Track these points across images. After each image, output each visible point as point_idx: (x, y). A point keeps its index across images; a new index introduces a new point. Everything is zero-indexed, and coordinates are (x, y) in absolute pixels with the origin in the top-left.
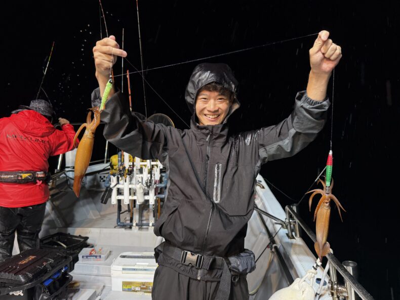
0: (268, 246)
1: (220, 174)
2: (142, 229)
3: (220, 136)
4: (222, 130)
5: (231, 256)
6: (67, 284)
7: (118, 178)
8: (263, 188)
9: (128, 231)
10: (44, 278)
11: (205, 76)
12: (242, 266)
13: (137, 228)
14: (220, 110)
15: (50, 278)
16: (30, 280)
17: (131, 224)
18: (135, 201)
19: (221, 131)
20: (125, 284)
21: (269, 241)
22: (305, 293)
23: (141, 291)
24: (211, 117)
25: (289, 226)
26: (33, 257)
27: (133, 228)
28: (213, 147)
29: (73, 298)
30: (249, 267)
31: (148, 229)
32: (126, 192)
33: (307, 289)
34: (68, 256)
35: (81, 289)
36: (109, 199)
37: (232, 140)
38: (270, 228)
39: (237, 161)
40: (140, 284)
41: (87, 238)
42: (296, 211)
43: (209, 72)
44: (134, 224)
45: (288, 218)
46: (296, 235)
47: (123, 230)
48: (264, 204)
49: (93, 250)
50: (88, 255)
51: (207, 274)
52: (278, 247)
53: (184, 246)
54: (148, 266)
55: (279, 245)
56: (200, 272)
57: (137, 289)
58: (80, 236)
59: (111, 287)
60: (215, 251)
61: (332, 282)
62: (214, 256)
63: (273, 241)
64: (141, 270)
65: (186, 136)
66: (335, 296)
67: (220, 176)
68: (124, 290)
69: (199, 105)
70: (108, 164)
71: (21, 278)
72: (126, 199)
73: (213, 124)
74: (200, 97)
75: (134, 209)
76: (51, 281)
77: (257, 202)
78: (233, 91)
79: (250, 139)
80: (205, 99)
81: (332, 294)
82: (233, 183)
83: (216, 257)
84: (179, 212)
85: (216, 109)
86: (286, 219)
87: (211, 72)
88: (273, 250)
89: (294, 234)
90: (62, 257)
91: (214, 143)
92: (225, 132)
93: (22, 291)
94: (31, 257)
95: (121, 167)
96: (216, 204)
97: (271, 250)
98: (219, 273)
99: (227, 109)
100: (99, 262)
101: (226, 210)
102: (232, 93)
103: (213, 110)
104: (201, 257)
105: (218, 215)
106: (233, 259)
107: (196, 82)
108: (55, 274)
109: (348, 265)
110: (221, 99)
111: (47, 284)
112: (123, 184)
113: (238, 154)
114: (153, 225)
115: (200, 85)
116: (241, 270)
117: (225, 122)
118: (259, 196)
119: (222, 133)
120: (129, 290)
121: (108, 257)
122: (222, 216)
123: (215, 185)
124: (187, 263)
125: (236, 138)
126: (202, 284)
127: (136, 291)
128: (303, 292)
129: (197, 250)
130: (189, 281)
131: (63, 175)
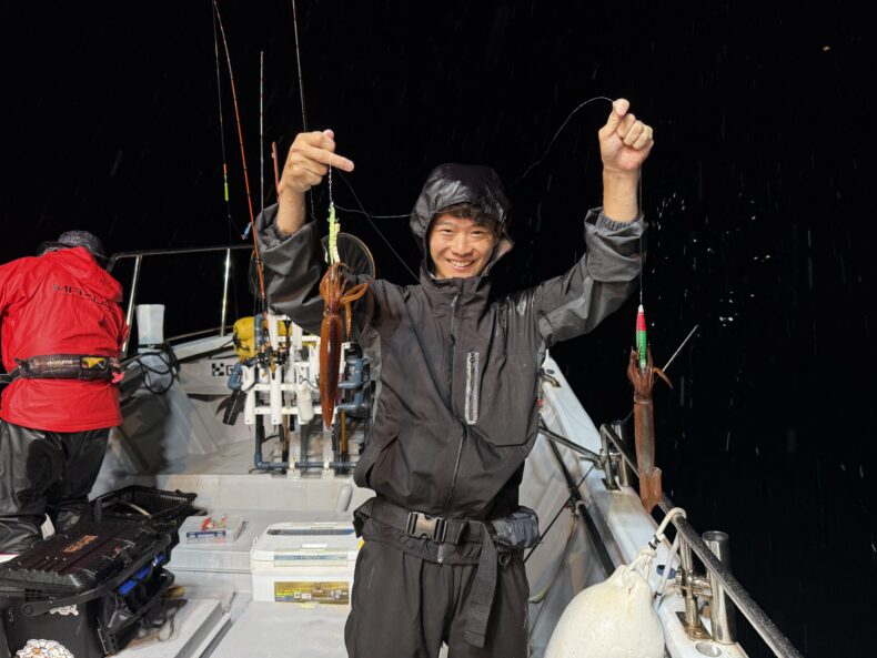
0: (566, 505)
1: (476, 370)
2: (308, 473)
3: (477, 299)
4: (480, 288)
5: (496, 518)
6: (163, 591)
7: (257, 370)
8: (558, 385)
9: (279, 480)
10: (120, 580)
11: (449, 190)
12: (516, 534)
13: (298, 472)
14: (475, 254)
15: (130, 578)
16: (90, 585)
17: (284, 464)
18: (293, 418)
19: (478, 290)
20: (280, 586)
21: (568, 495)
22: (634, 591)
23: (312, 600)
24: (458, 264)
25: (607, 465)
26: (92, 538)
27: (289, 472)
28: (463, 319)
29: (175, 619)
30: (529, 538)
31: (320, 473)
32: (275, 399)
33: (637, 586)
34: (161, 533)
35: (190, 600)
36: (240, 414)
37: (496, 306)
38: (571, 466)
39: (505, 346)
40: (311, 586)
41: (192, 496)
42: (621, 437)
43: (459, 182)
44: (292, 465)
45: (605, 448)
46: (621, 482)
47: (268, 477)
48: (558, 419)
49: (208, 521)
50: (199, 530)
51: (453, 553)
52: (587, 506)
53: (411, 503)
54: (327, 549)
55: (588, 502)
56: (441, 548)
57: (304, 596)
58: (178, 491)
59: (252, 595)
60: (468, 510)
61: (684, 571)
62: (465, 520)
63: (576, 494)
64: (313, 558)
65: (412, 298)
66: (690, 597)
67: (476, 375)
68: (278, 599)
69: (438, 242)
70: (230, 337)
71: (74, 580)
72: (275, 414)
73: (465, 275)
74: (440, 227)
75: (292, 433)
76: (132, 584)
77: (545, 413)
78: (500, 219)
79: (525, 303)
80: (448, 231)
81: (684, 593)
82: (499, 387)
83: (471, 521)
84: (400, 444)
85: (468, 250)
86: (602, 450)
87: (463, 184)
88: (577, 512)
89: (617, 479)
90: (152, 537)
91: (464, 312)
92: (485, 292)
93: (75, 606)
94: (89, 539)
95: (263, 348)
96: (470, 426)
97: (573, 511)
98: (476, 549)
99: (487, 252)
100: (221, 544)
101: (487, 436)
102: (498, 223)
103: (462, 253)
104: (443, 522)
105: (474, 447)
106: (499, 524)
107: (433, 198)
108: (139, 571)
109: (713, 539)
110: (478, 233)
111: (126, 590)
112: (269, 383)
113: (506, 333)
114: (330, 467)
115: (440, 203)
116: (514, 542)
117: (485, 273)
118: (549, 402)
119: (479, 293)
120: (289, 599)
121: (239, 534)
122: (481, 448)
123: (468, 389)
124: (418, 534)
125: (503, 301)
126: (447, 568)
127: (304, 601)
128: (630, 590)
129: (435, 511)
130: (422, 566)
131: (135, 363)
